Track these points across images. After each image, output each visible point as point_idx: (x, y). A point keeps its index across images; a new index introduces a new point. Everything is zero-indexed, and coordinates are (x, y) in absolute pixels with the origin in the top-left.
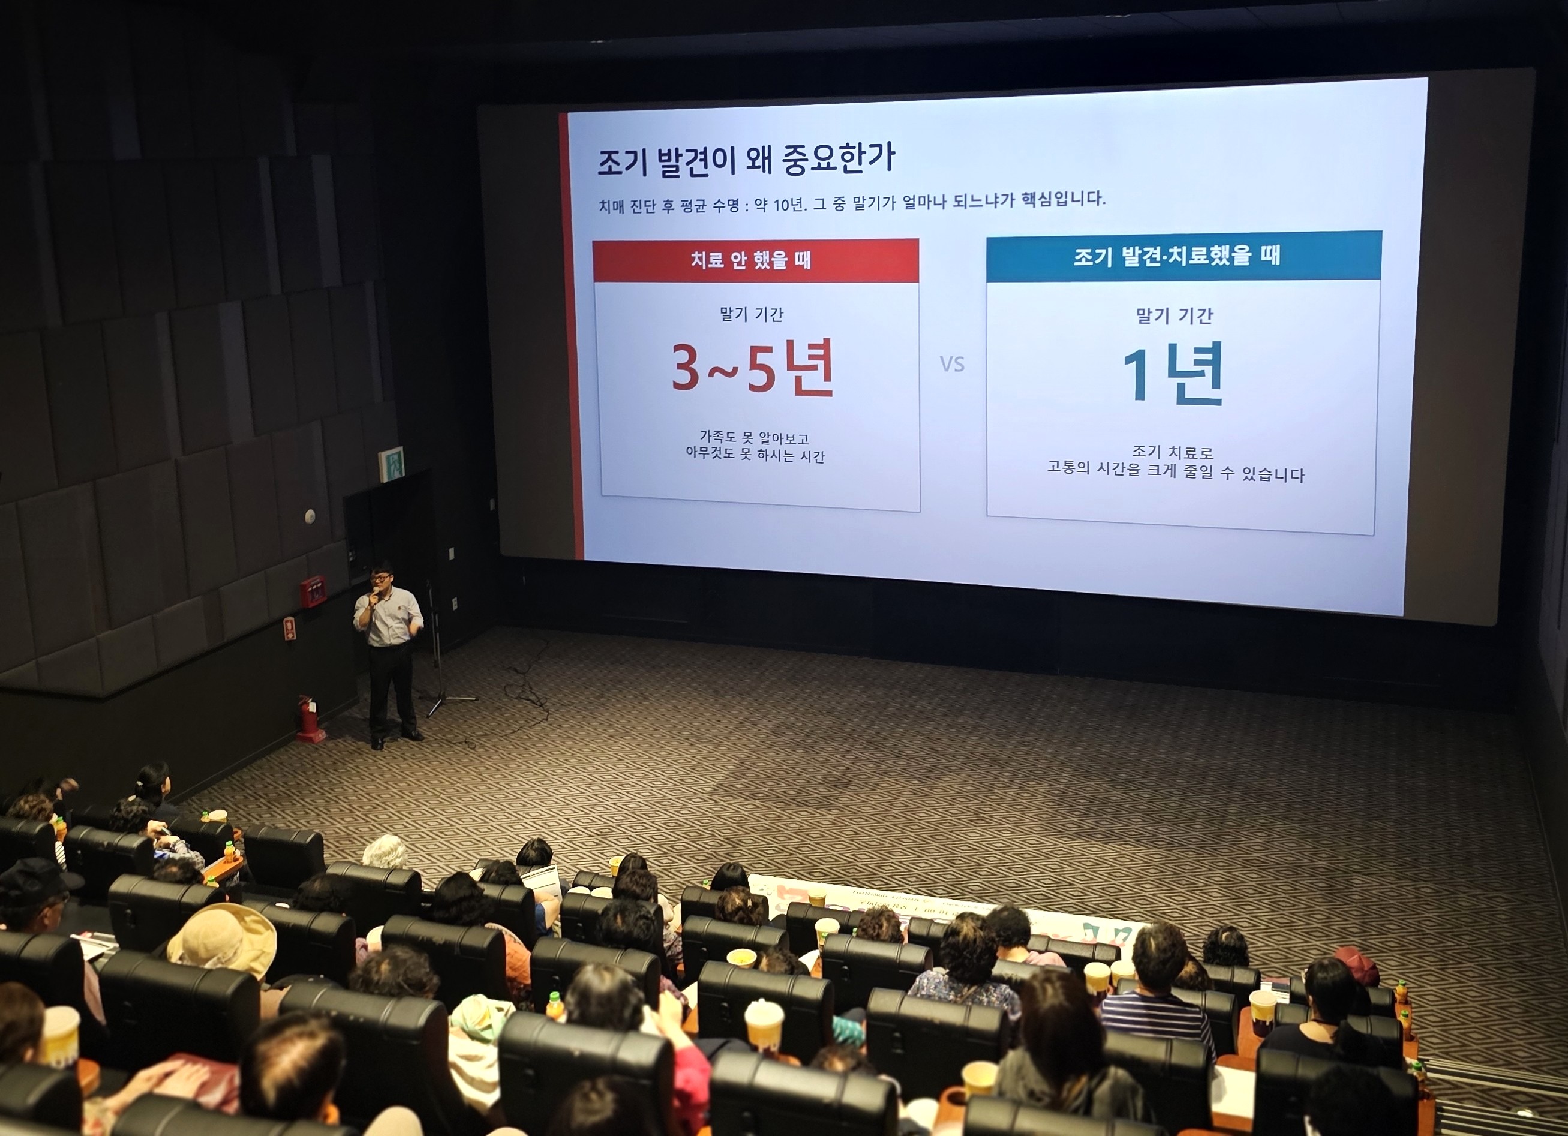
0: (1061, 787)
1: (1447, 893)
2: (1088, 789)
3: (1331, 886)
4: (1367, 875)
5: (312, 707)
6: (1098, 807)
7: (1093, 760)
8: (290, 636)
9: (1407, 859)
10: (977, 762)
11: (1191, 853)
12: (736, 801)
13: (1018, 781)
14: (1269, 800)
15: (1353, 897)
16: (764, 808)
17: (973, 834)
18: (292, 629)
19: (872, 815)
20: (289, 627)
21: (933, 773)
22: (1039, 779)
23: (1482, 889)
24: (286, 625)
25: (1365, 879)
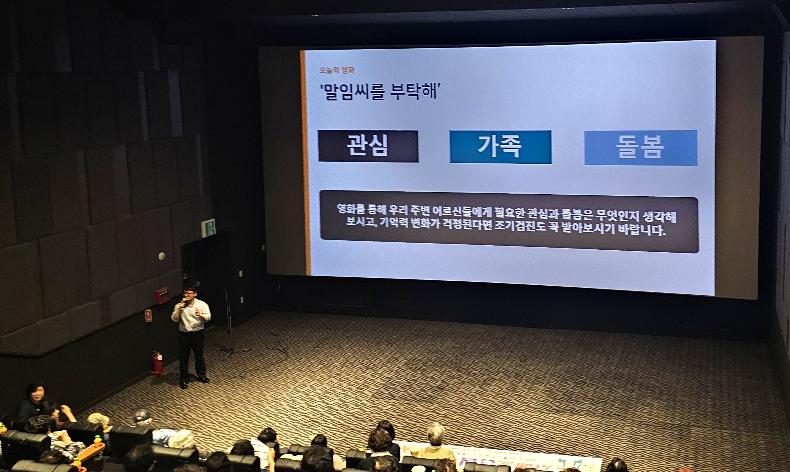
0: (551, 387)
1: (735, 435)
2: (563, 387)
3: (680, 434)
4: (698, 427)
5: (160, 358)
6: (569, 397)
7: (567, 372)
8: (149, 319)
9: (717, 418)
10: (509, 375)
11: (613, 419)
12: (385, 401)
13: (529, 385)
14: (651, 390)
15: (691, 439)
16: (398, 404)
17: (505, 414)
18: (150, 316)
19: (454, 406)
20: (148, 315)
21: (487, 382)
22: (540, 383)
23: (753, 432)
24: (146, 314)
25: (697, 429)
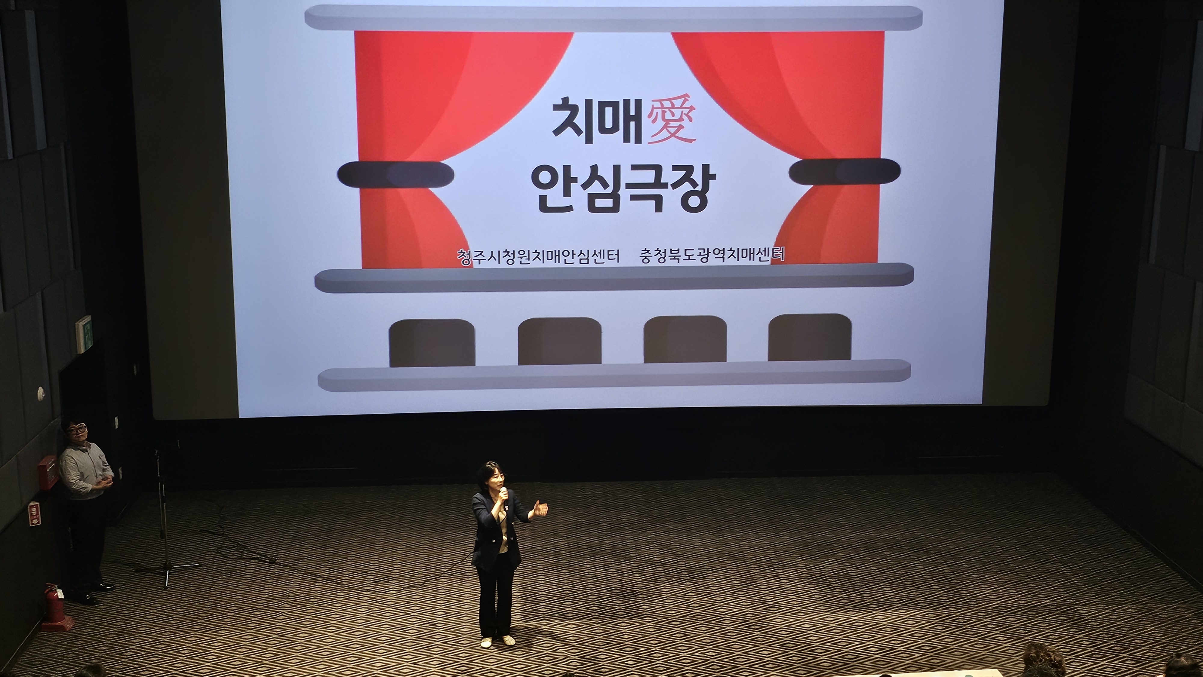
5: (60, 594)
8: (35, 521)
18: (37, 514)
20: (34, 513)
24: (31, 511)
